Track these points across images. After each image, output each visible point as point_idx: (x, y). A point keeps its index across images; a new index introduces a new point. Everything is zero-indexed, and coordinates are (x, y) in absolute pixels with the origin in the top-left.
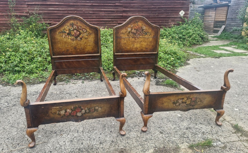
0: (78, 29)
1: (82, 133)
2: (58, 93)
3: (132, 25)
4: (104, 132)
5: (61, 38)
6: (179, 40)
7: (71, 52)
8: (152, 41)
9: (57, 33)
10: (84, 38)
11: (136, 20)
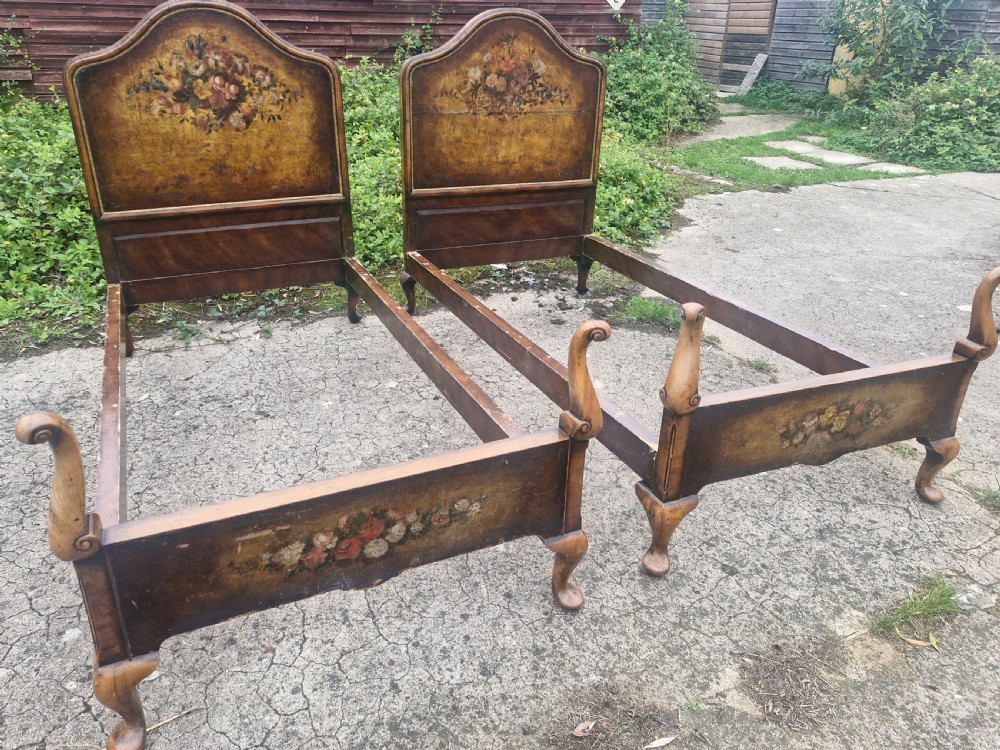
0: (229, 71)
1: (373, 626)
2: (158, 399)
3: (485, 52)
4: (475, 606)
5: (145, 117)
6: (616, 114)
7: (198, 191)
8: (574, 129)
9: (121, 90)
10: (262, 117)
11: (506, 31)
